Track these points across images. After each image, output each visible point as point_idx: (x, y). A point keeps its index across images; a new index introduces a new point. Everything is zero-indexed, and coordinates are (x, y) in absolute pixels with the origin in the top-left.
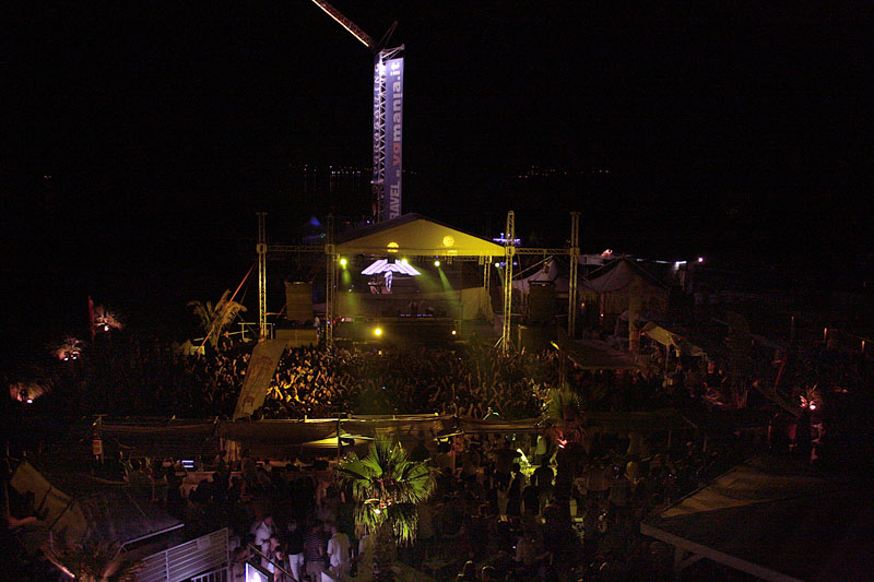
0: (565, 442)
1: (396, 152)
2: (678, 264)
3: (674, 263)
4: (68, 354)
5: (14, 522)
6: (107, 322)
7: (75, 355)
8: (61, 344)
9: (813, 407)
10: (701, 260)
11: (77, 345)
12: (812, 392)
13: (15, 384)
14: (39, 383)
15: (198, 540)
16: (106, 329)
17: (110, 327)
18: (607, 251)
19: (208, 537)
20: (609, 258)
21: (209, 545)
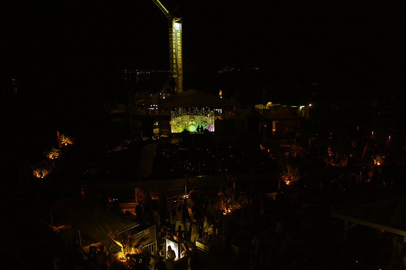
0: (289, 182)
1: (179, 63)
2: (301, 107)
3: (299, 107)
4: (53, 156)
5: (55, 228)
6: (65, 141)
7: (57, 156)
8: (50, 152)
9: (379, 164)
10: (310, 105)
11: (57, 152)
12: (378, 158)
13: (35, 170)
14: (46, 169)
15: (145, 231)
16: (66, 144)
17: (67, 144)
18: (270, 103)
19: (148, 229)
20: (270, 106)
21: (149, 232)
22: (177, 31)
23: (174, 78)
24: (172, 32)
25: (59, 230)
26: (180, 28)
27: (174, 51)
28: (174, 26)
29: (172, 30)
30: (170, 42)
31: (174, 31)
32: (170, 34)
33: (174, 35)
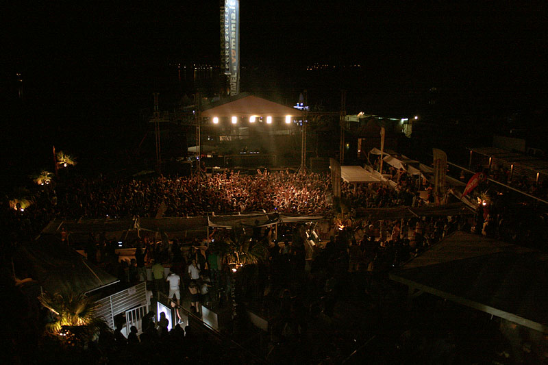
0: (343, 227)
1: (234, 55)
2: (403, 120)
3: (400, 120)
4: (44, 181)
5: (19, 281)
6: (65, 161)
7: (48, 182)
8: (39, 175)
9: (484, 204)
10: (416, 118)
11: (49, 176)
12: (484, 195)
13: (12, 200)
14: (27, 199)
15: (129, 289)
16: (65, 165)
17: (68, 164)
18: (361, 113)
19: (134, 287)
20: (362, 117)
21: (135, 292)
22: (231, 11)
23: (226, 76)
24: (224, 13)
25: (23, 283)
26: (236, 6)
27: (227, 38)
28: (227, 4)
29: (224, 9)
30: (221, 26)
31: (227, 10)
32: (221, 15)
33: (226, 16)
